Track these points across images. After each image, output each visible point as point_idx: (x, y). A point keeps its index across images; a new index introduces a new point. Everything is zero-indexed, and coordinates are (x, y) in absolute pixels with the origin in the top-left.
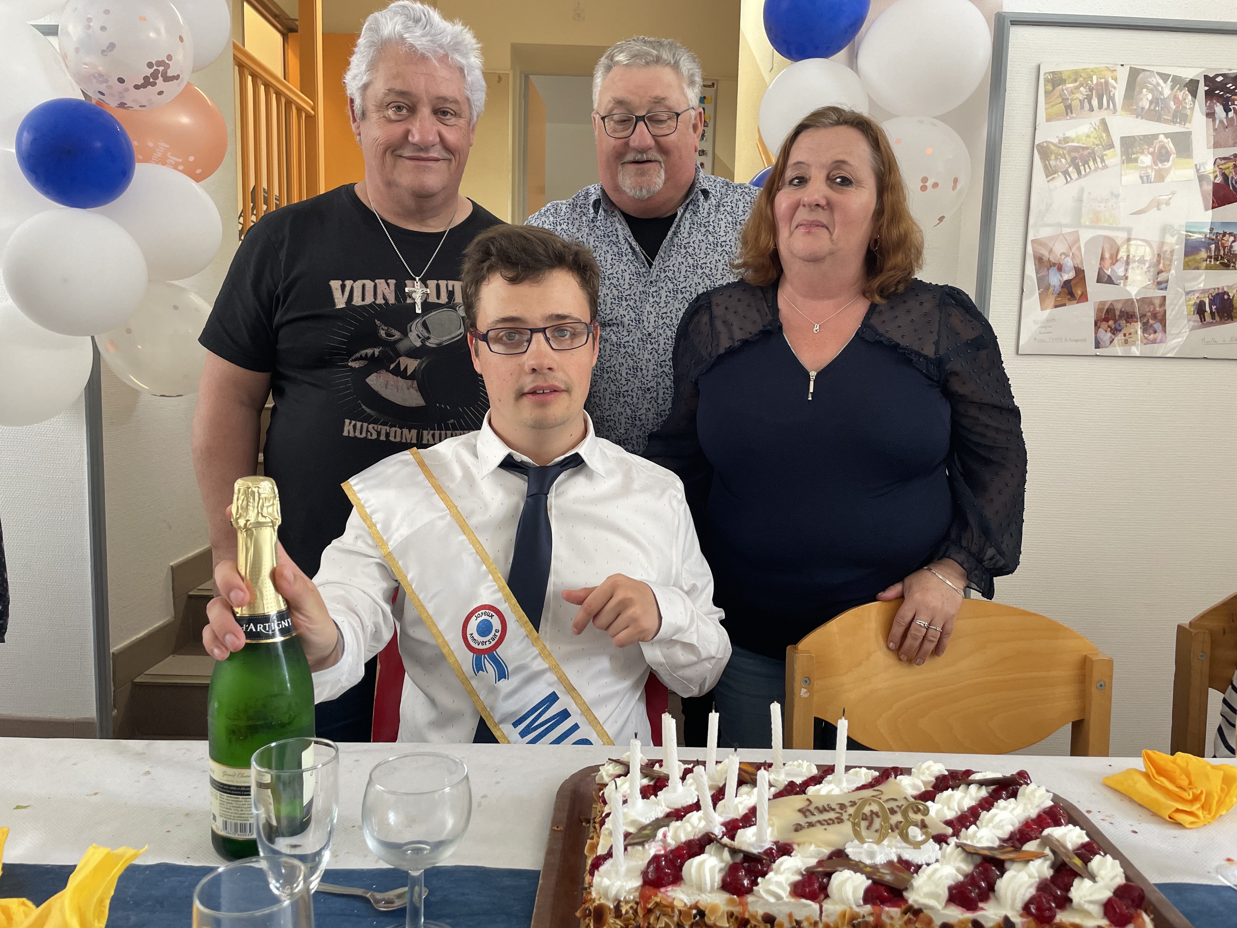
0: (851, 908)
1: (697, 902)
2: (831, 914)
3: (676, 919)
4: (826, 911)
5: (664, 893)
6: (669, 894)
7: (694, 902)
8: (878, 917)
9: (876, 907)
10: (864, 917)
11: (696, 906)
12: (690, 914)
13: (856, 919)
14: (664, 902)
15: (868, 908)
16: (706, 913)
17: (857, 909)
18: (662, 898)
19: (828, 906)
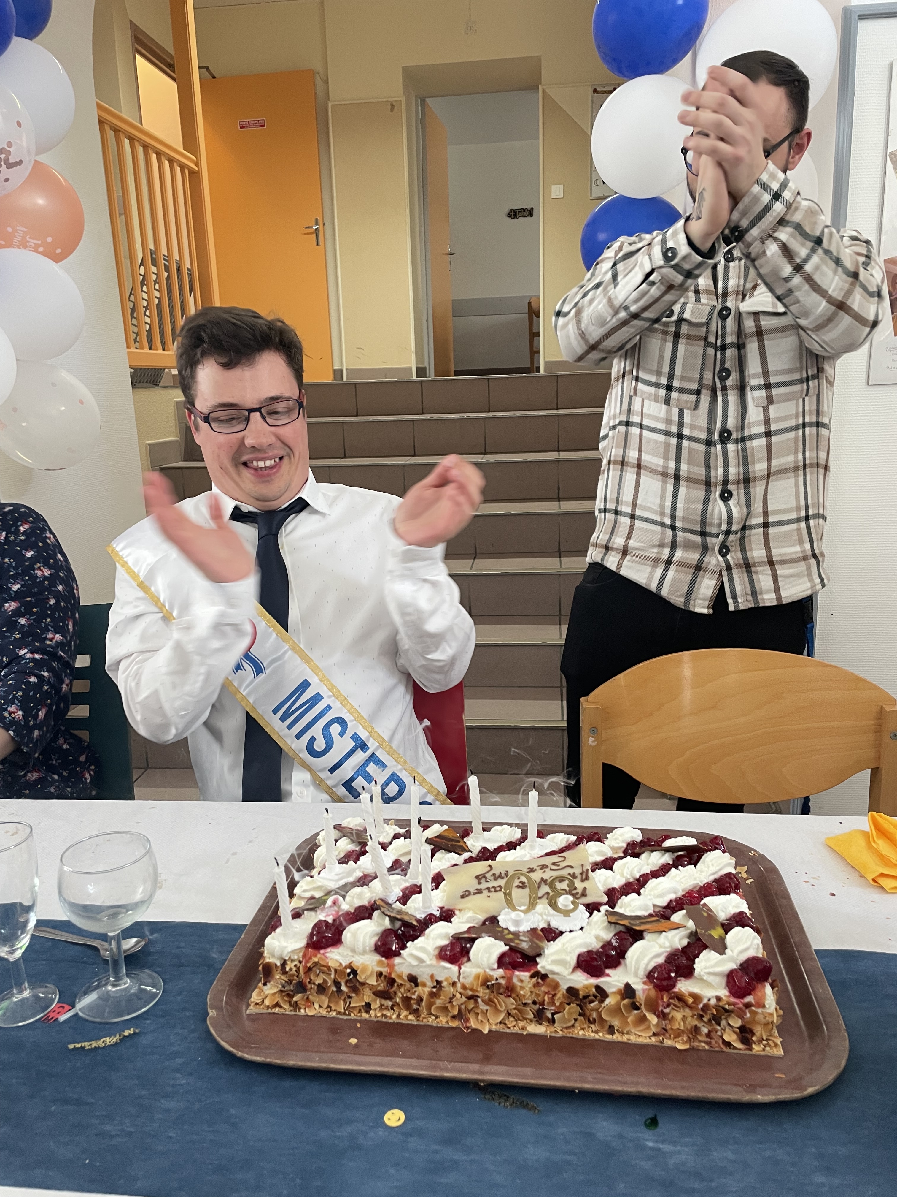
0: (485, 971)
1: (351, 963)
2: (468, 976)
3: (333, 976)
4: (464, 973)
5: (323, 954)
6: (327, 955)
7: (348, 962)
8: (509, 980)
9: (507, 972)
10: (497, 979)
11: (350, 966)
12: (345, 972)
13: (490, 981)
14: (321, 962)
15: (501, 972)
16: (358, 972)
17: (491, 973)
18: (320, 958)
19: (467, 968)
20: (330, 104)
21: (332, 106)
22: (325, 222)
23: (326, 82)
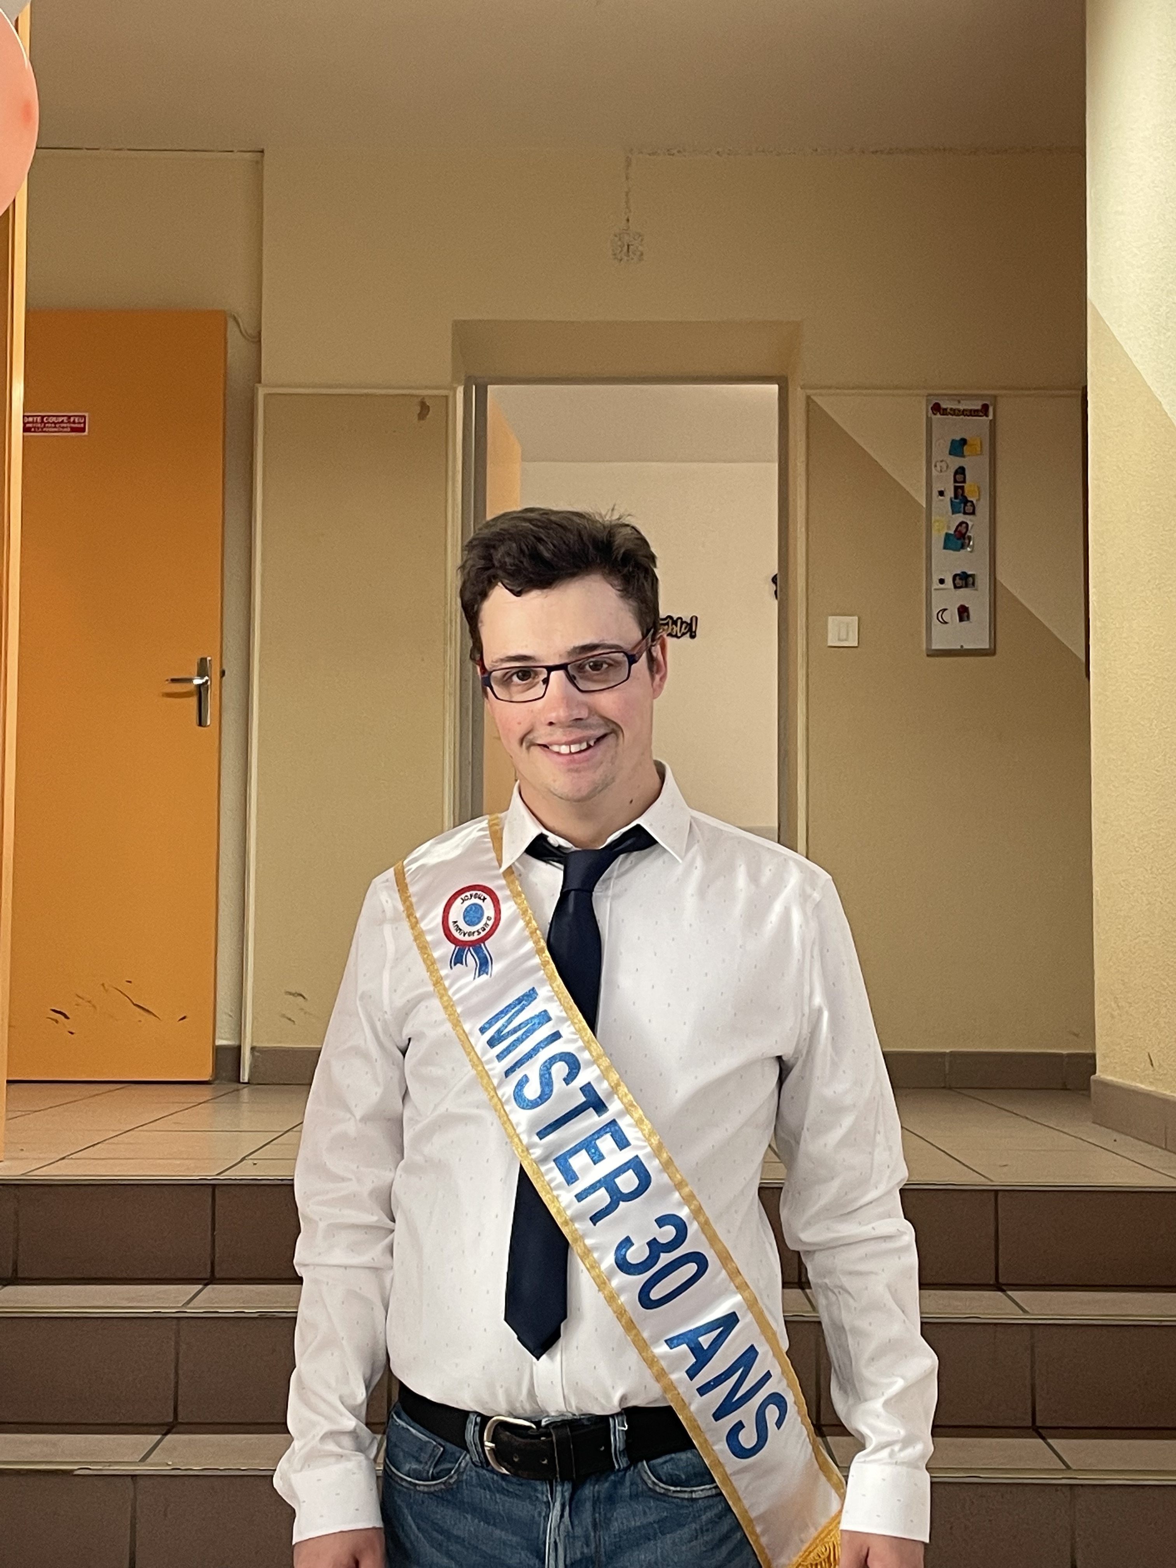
20: (261, 392)
21: (266, 396)
22: (225, 667)
23: (257, 340)
